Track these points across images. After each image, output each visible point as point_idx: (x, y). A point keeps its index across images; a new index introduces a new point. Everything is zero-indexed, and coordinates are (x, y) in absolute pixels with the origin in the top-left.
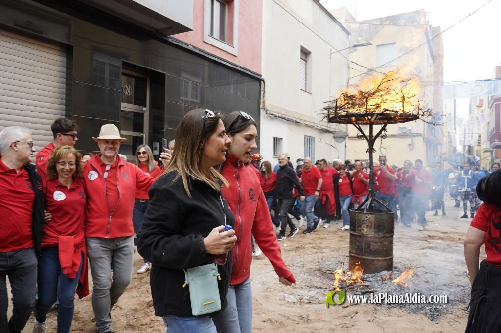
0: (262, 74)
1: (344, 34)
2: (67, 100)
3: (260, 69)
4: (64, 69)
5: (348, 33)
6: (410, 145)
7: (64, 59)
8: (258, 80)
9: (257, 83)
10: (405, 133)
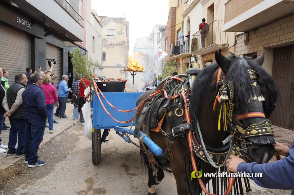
0: (86, 48)
1: (101, 28)
2: (61, 63)
3: (86, 47)
4: (60, 54)
5: (102, 27)
6: (120, 71)
7: (60, 52)
8: (86, 50)
9: (85, 51)
10: (118, 66)
